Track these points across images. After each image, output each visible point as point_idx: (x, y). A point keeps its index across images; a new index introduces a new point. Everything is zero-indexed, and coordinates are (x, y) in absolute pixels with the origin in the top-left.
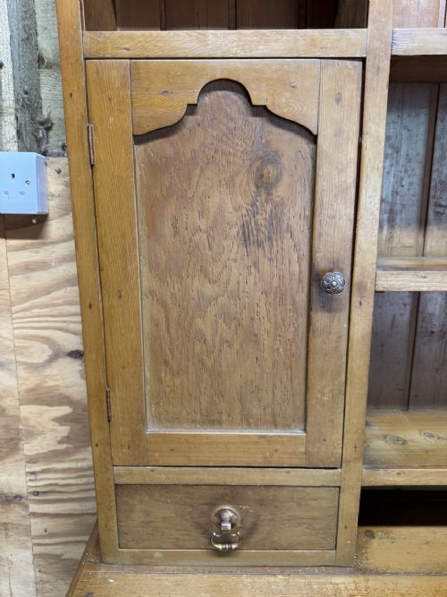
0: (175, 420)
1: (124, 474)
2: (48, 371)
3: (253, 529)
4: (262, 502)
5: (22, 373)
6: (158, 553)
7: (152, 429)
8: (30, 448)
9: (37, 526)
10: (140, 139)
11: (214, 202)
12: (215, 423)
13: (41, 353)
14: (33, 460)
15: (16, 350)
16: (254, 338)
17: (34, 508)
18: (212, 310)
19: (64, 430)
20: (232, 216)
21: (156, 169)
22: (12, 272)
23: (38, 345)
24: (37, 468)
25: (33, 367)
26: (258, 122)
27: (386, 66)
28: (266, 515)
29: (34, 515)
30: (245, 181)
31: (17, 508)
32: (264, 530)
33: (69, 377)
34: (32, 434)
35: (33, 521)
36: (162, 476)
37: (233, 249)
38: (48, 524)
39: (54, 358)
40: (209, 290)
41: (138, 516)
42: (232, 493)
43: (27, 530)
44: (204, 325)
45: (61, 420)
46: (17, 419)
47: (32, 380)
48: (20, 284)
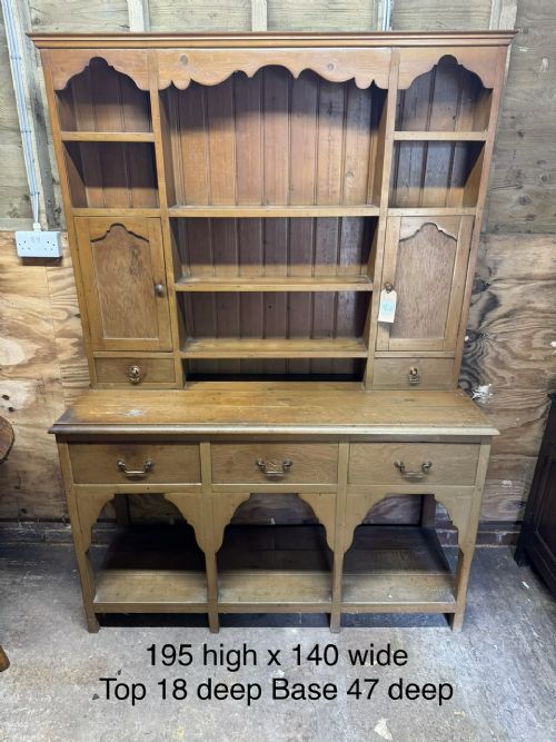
0: (114, 335)
1: (97, 354)
2: (67, 323)
3: (145, 375)
4: (147, 365)
5: (55, 324)
6: (112, 384)
7: (106, 338)
8: (61, 357)
9: (66, 392)
10: (93, 241)
11: (118, 261)
12: (128, 336)
13: (63, 316)
14: (63, 362)
15: (52, 314)
16: (138, 306)
17: (64, 384)
18: (122, 297)
19: (76, 349)
20: (125, 265)
21: (99, 250)
22: (49, 280)
23: (62, 312)
24: (64, 366)
25: (60, 321)
26: (130, 236)
27: (168, 220)
28: (149, 369)
29: (65, 387)
30: (128, 254)
31: (56, 384)
32: (149, 374)
33: (76, 325)
34: (61, 351)
35: (65, 390)
36: (111, 355)
37: (127, 276)
38: (70, 391)
39: (70, 317)
40: (121, 290)
41: (104, 370)
42: (137, 361)
43: (62, 394)
44: (120, 302)
45: (74, 344)
46: (54, 343)
47: (60, 327)
48: (53, 285)
